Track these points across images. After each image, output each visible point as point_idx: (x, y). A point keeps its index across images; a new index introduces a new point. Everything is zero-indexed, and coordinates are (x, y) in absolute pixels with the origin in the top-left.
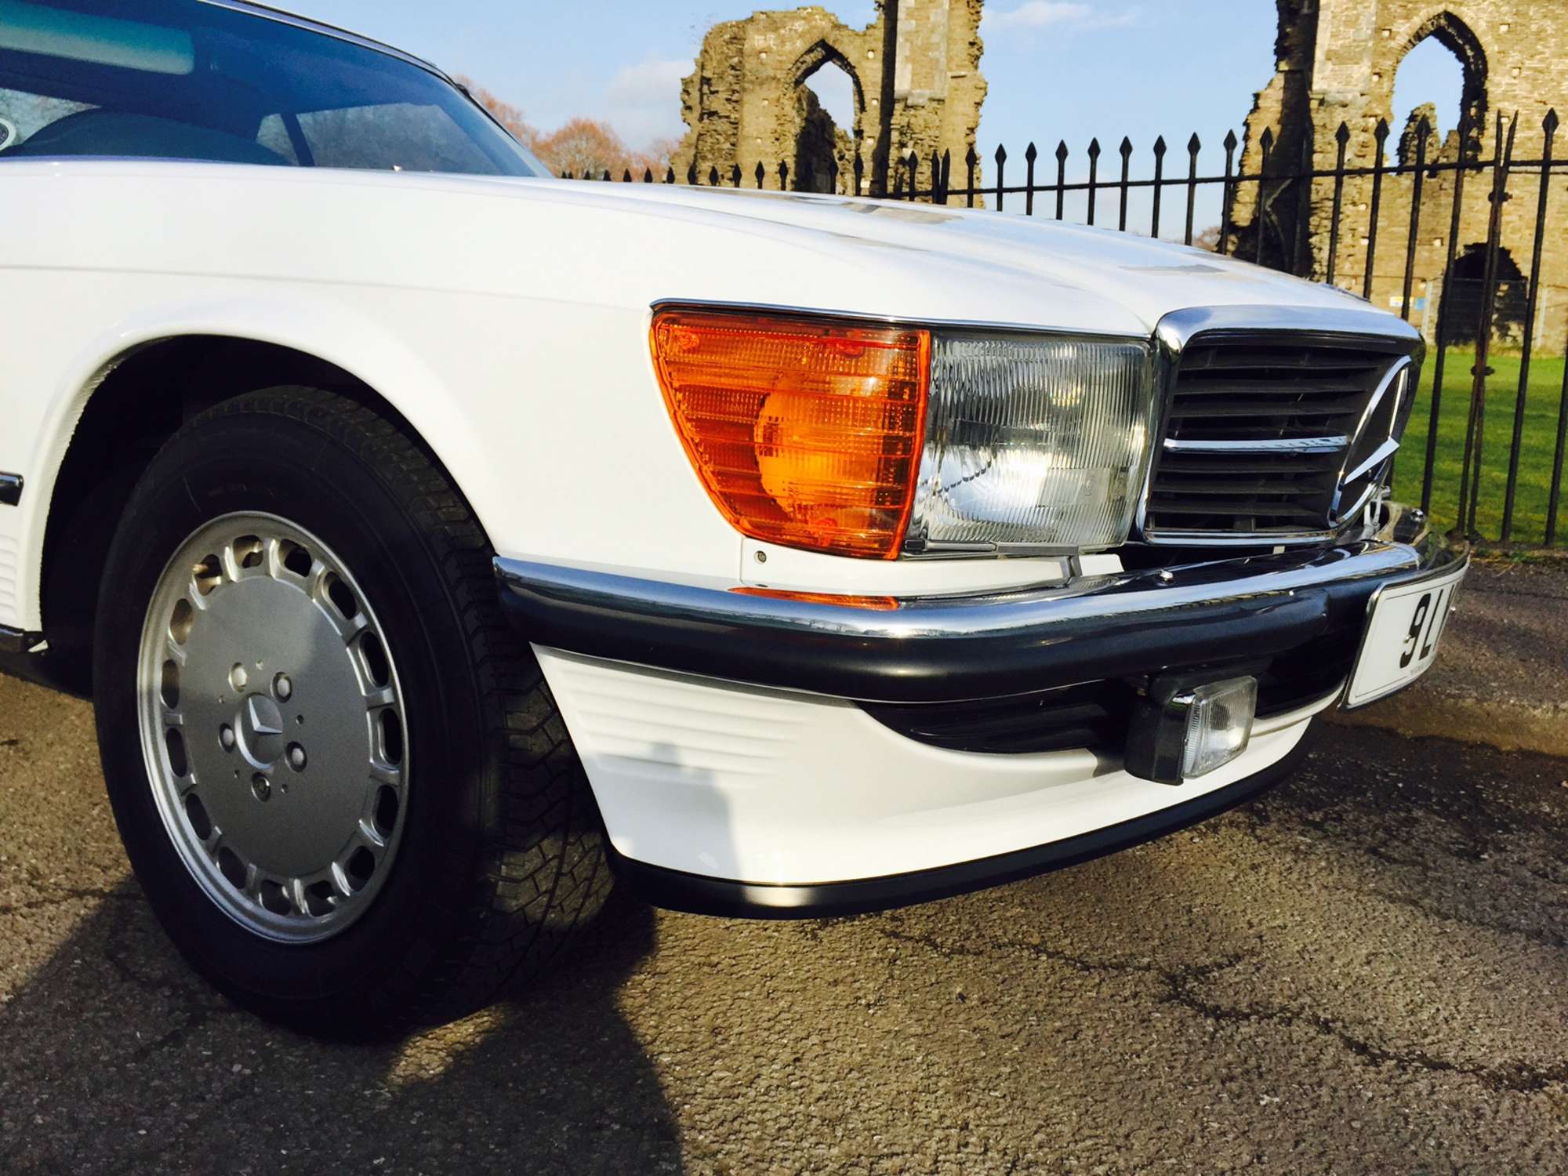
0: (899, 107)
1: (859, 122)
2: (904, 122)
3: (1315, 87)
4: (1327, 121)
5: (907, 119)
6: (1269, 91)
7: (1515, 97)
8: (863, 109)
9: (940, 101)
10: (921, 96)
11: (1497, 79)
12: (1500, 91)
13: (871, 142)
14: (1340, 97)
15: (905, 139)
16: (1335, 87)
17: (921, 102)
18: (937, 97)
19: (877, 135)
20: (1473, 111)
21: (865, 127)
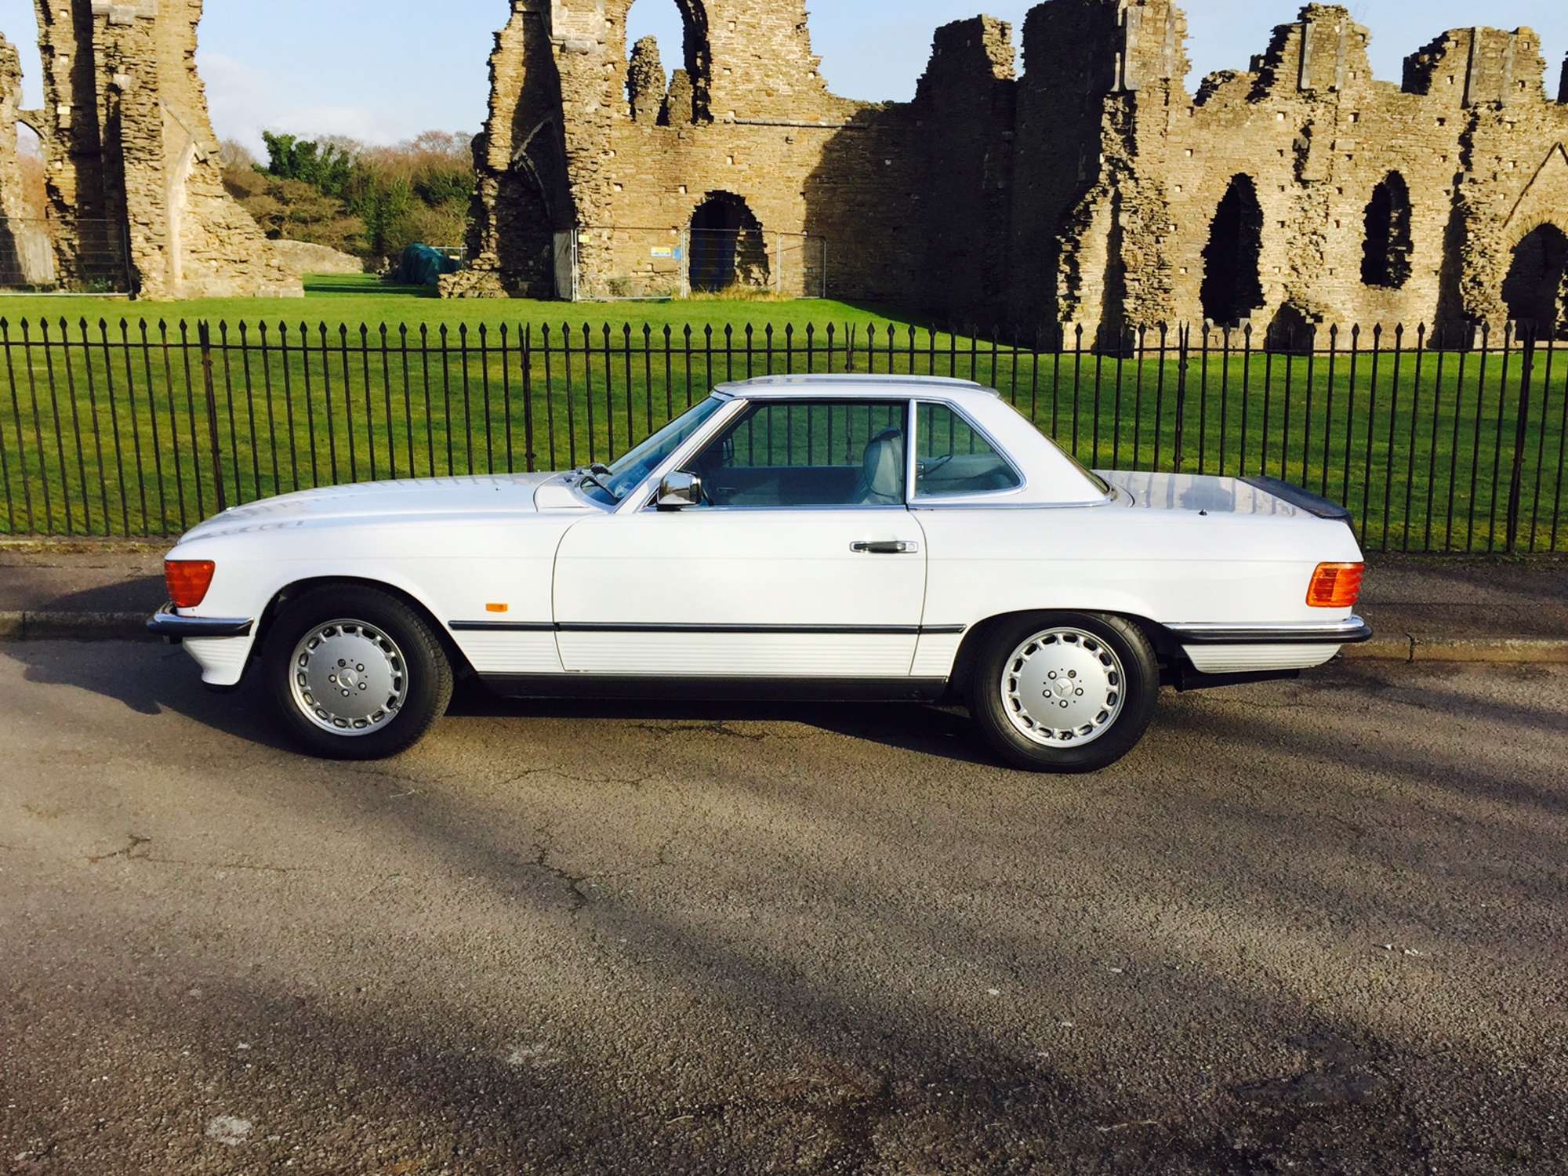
0: (99, 24)
1: (47, 35)
2: (110, 42)
3: (555, 32)
4: (571, 68)
5: (112, 40)
6: (509, 31)
7: (733, 50)
8: (49, 20)
9: (149, 19)
10: (127, 13)
11: (717, 32)
12: (720, 44)
13: (65, 60)
14: (579, 44)
15: (113, 63)
16: (573, 34)
17: (127, 19)
18: (146, 15)
19: (73, 53)
20: (699, 62)
21: (54, 42)
